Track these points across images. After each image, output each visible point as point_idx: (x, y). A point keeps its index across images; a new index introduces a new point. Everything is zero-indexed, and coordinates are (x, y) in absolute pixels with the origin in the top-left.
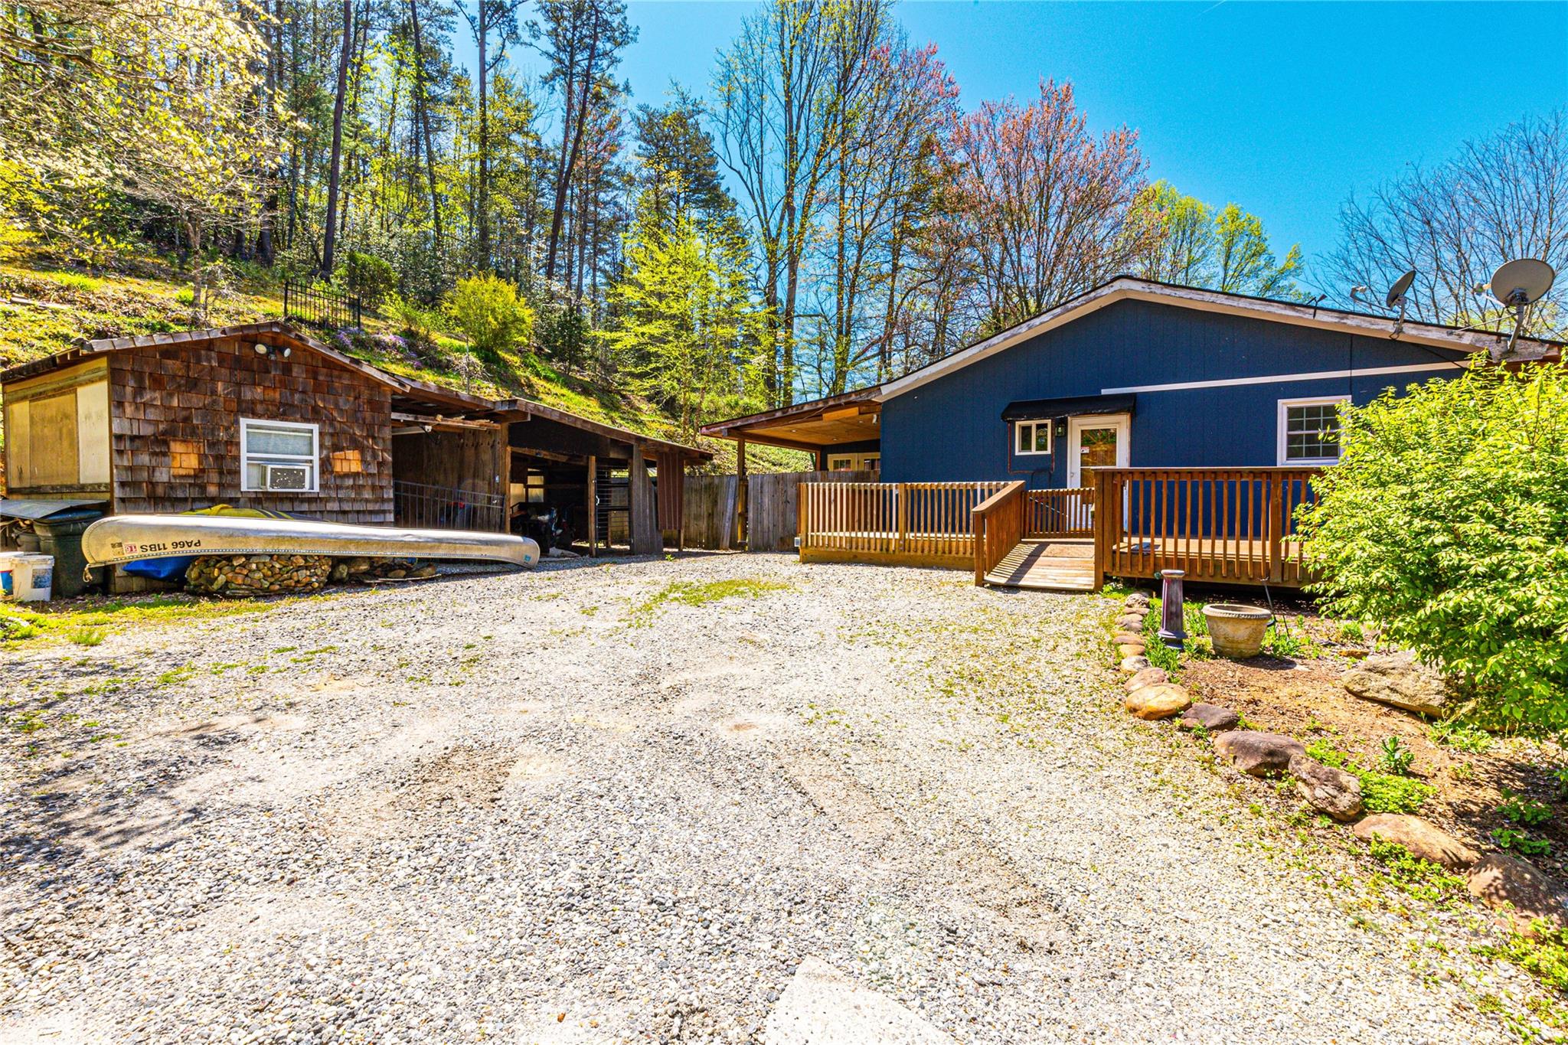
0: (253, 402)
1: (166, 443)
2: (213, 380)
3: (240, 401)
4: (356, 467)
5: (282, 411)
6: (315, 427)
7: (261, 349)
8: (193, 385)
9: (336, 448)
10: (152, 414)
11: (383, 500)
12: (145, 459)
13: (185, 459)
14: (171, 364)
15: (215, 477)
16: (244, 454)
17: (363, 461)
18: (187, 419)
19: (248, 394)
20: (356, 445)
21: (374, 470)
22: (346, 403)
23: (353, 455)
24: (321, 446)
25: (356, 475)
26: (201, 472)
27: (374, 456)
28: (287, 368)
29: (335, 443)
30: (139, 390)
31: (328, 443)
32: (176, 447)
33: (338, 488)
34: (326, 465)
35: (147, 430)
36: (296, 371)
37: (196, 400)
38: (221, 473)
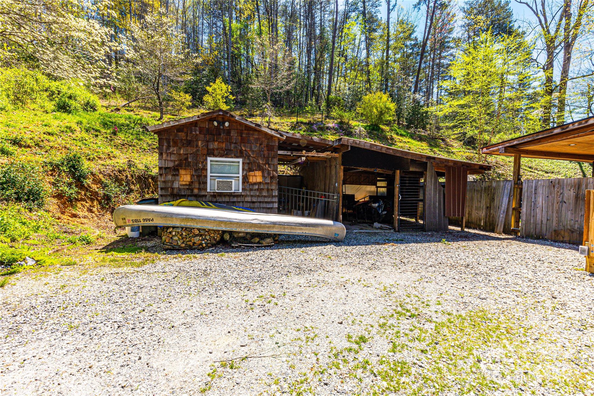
0: (213, 149)
1: (178, 170)
2: (197, 141)
3: (208, 150)
4: (259, 179)
5: (226, 153)
6: (241, 160)
7: (216, 123)
8: (189, 143)
9: (250, 170)
10: (173, 158)
11: (273, 197)
12: (170, 177)
13: (185, 177)
14: (182, 135)
15: (197, 186)
16: (209, 174)
17: (263, 176)
18: (186, 159)
19: (211, 146)
20: (260, 168)
21: (268, 181)
22: (256, 148)
23: (258, 173)
24: (243, 169)
25: (260, 183)
26: (191, 183)
27: (269, 174)
28: (228, 132)
29: (249, 167)
30: (168, 147)
31: (246, 168)
32: (182, 172)
33: (251, 190)
34: (245, 179)
35: (171, 165)
36: (233, 133)
37: (190, 150)
38: (200, 183)
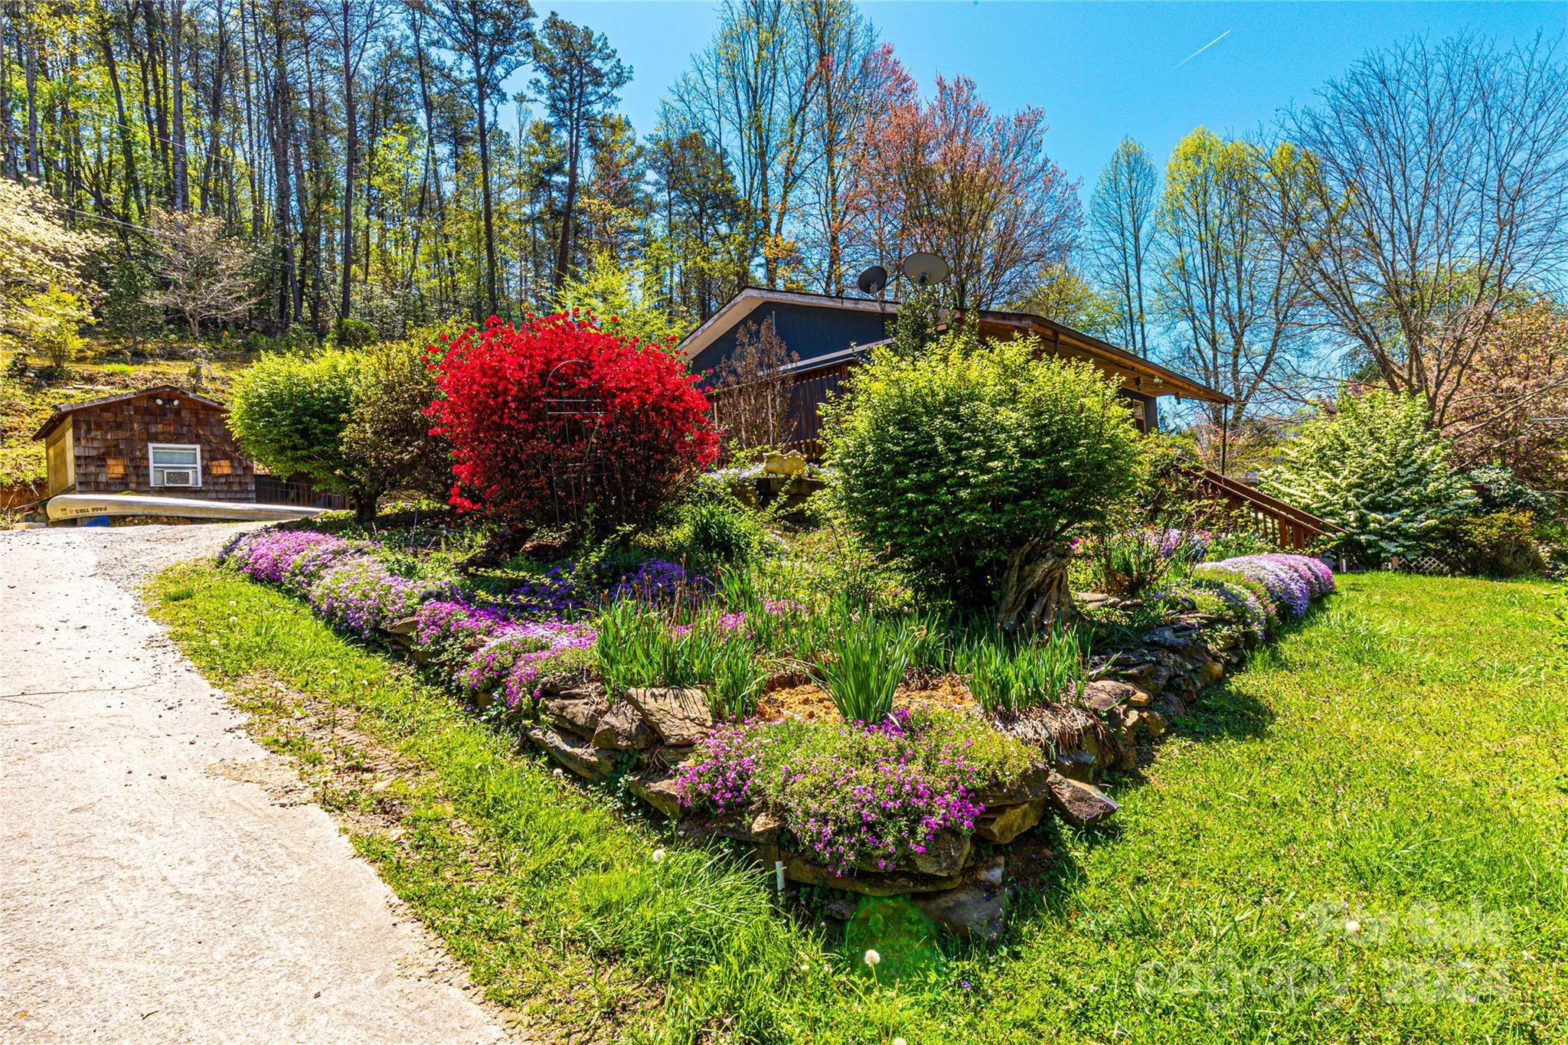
0: (156, 434)
1: (104, 460)
2: (131, 422)
3: (148, 433)
4: (227, 470)
5: (177, 438)
6: (198, 447)
7: (159, 402)
8: (119, 426)
9: (213, 459)
10: (96, 444)
11: (248, 492)
12: (92, 469)
13: (116, 468)
14: (107, 416)
15: (134, 479)
16: (152, 465)
17: (232, 466)
18: (117, 446)
19: (153, 429)
20: (227, 456)
21: (240, 472)
22: (219, 431)
23: (225, 463)
24: (202, 458)
25: (228, 475)
26: (125, 476)
27: (240, 462)
28: (177, 412)
29: (211, 455)
30: (89, 430)
31: (207, 455)
32: (110, 462)
33: (215, 484)
34: (206, 470)
35: (93, 453)
36: (184, 413)
37: (121, 434)
38: (138, 476)
